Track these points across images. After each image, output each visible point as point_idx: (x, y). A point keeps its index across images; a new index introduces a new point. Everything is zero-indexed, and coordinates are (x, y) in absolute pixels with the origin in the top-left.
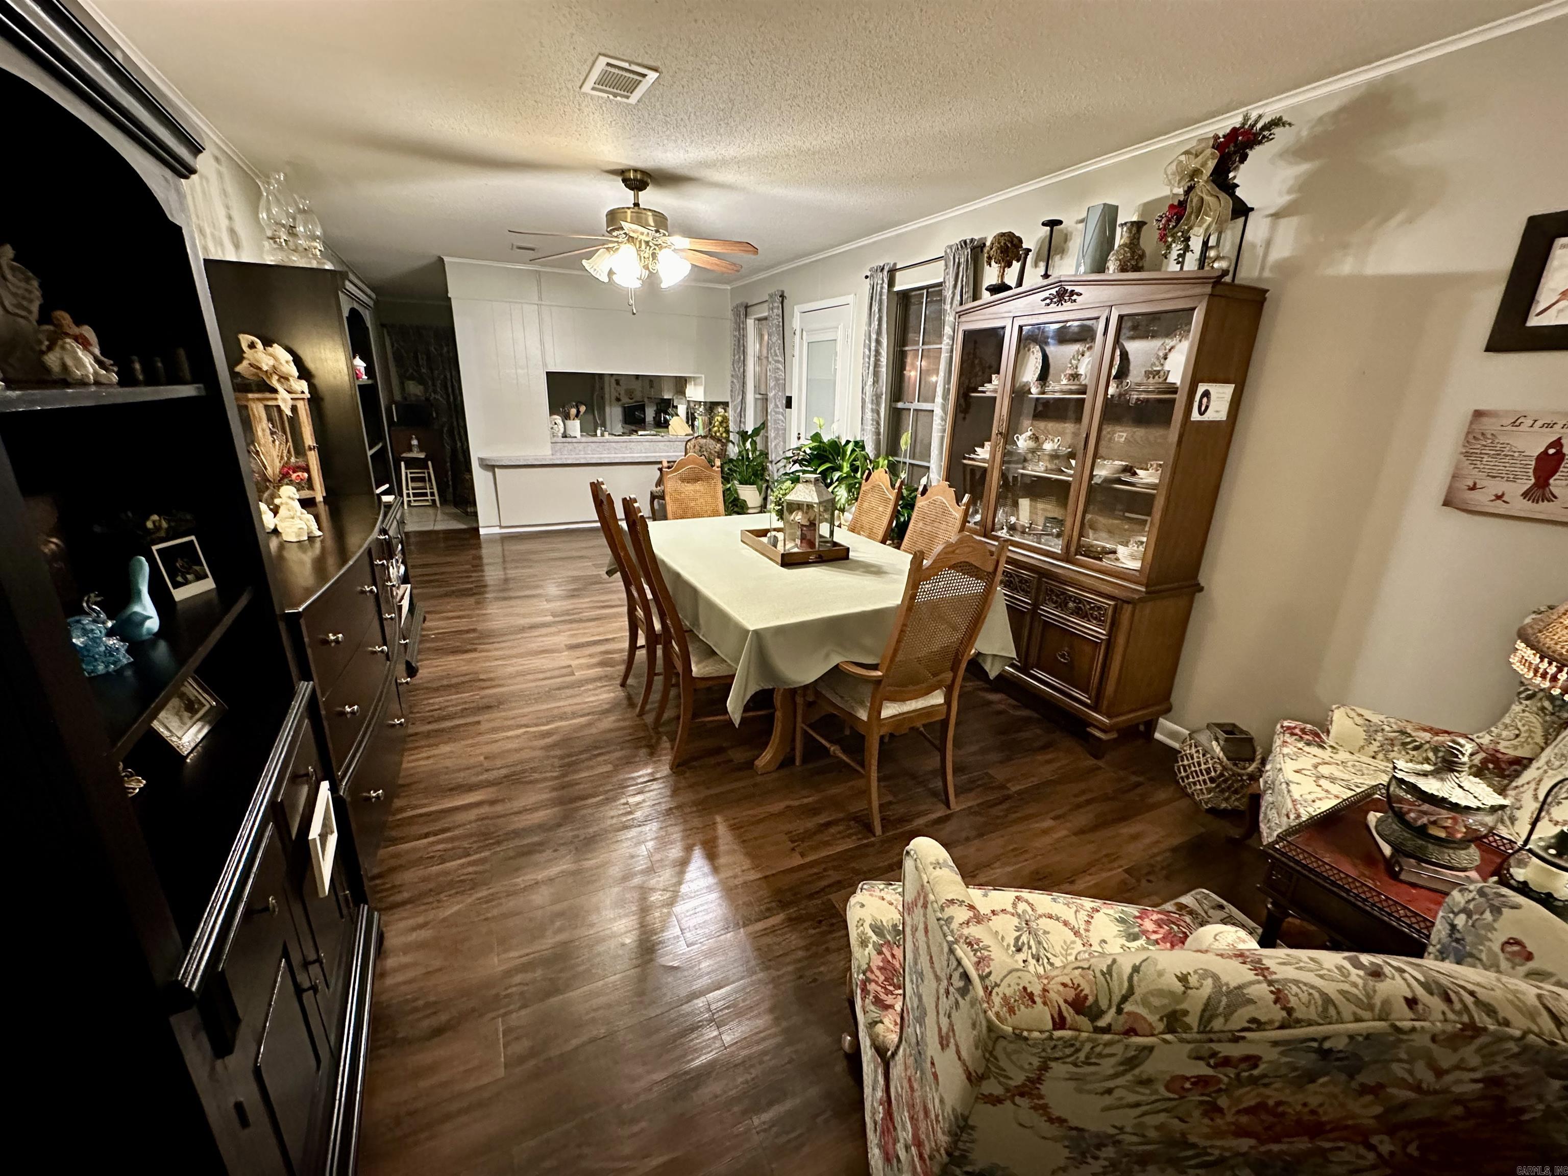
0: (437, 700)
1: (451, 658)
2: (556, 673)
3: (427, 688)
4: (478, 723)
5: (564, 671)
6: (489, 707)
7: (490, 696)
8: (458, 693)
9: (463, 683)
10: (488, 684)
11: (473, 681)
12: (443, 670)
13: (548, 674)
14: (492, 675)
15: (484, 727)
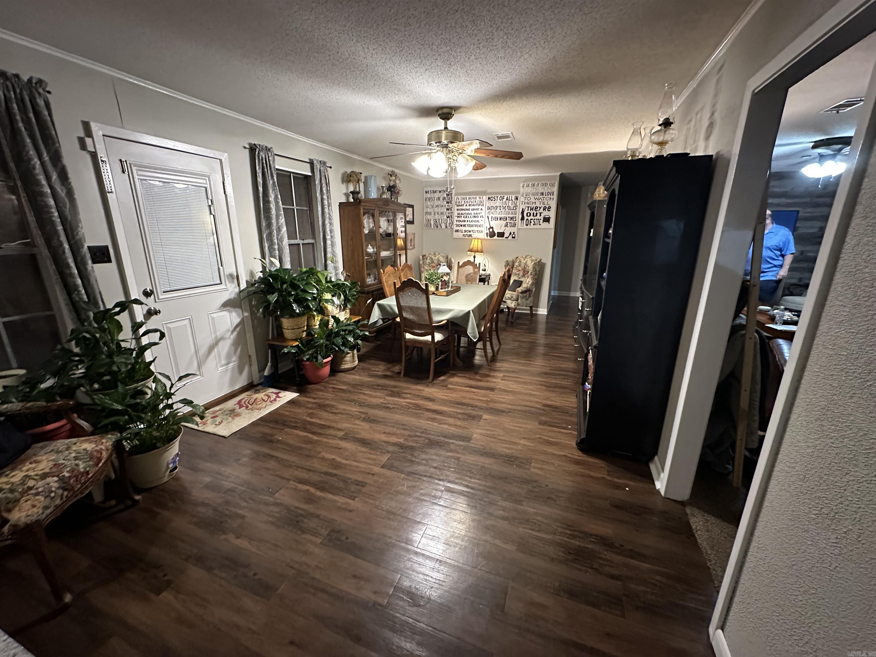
0: (566, 383)
1: (558, 404)
2: (510, 378)
3: (571, 390)
4: (551, 370)
5: (506, 378)
6: (545, 374)
7: (543, 378)
8: (557, 383)
9: (554, 387)
10: (543, 383)
11: (549, 387)
12: (563, 397)
13: (514, 379)
14: (539, 387)
15: (549, 368)
